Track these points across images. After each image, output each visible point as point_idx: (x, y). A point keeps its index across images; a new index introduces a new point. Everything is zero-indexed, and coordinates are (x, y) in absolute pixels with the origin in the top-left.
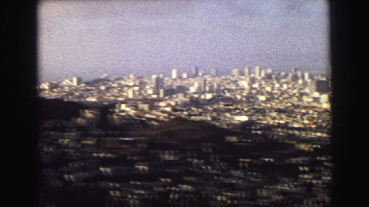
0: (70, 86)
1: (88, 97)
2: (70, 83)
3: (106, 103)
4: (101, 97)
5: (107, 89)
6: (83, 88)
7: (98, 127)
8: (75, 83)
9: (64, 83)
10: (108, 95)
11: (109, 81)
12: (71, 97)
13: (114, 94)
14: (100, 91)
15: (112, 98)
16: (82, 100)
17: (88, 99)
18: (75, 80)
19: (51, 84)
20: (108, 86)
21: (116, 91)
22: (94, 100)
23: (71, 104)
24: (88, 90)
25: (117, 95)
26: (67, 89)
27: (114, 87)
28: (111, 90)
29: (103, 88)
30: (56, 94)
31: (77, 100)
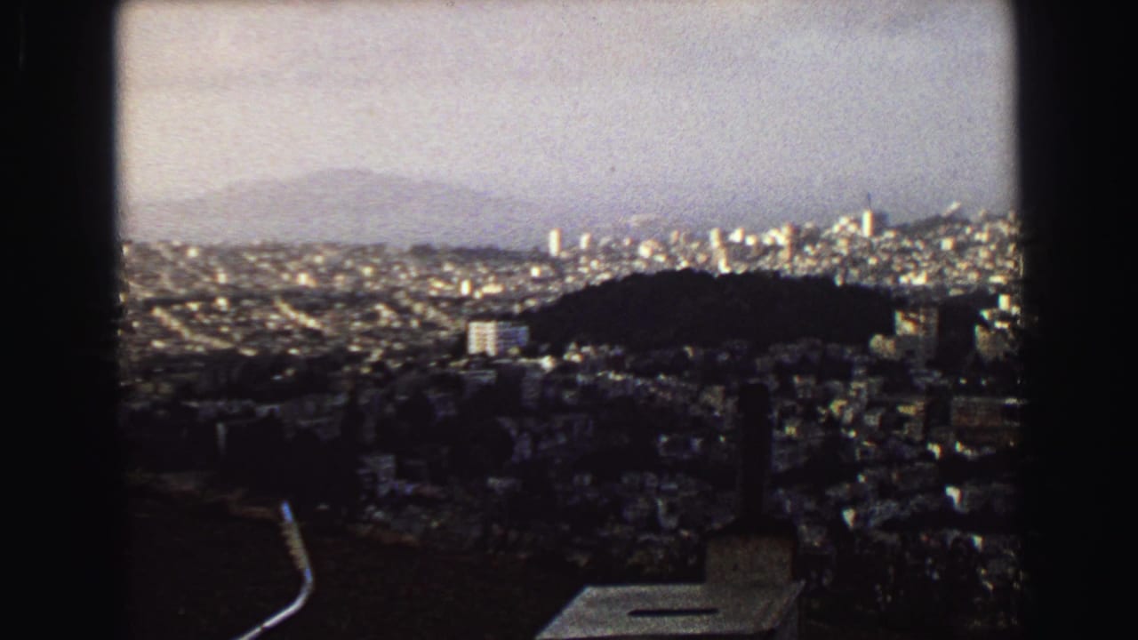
0: (852, 239)
1: (904, 272)
2: (852, 228)
3: (953, 292)
4: (940, 273)
5: (960, 249)
6: (888, 246)
7: (931, 364)
8: (866, 229)
9: (836, 229)
10: (962, 265)
11: (966, 222)
12: (854, 272)
13: (980, 264)
14: (937, 255)
15: (973, 276)
16: (888, 282)
17: (903, 280)
18: (867, 218)
19: (796, 231)
20: (961, 238)
21: (983, 254)
22: (920, 280)
23: (854, 292)
24: (904, 252)
25: (988, 266)
26: (842, 247)
27: (979, 243)
28: (972, 250)
29: (947, 244)
30: (809, 262)
31: (869, 282)
